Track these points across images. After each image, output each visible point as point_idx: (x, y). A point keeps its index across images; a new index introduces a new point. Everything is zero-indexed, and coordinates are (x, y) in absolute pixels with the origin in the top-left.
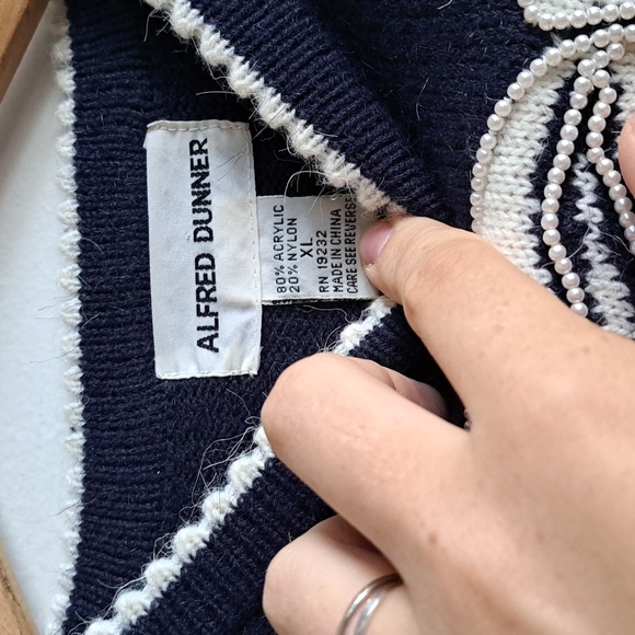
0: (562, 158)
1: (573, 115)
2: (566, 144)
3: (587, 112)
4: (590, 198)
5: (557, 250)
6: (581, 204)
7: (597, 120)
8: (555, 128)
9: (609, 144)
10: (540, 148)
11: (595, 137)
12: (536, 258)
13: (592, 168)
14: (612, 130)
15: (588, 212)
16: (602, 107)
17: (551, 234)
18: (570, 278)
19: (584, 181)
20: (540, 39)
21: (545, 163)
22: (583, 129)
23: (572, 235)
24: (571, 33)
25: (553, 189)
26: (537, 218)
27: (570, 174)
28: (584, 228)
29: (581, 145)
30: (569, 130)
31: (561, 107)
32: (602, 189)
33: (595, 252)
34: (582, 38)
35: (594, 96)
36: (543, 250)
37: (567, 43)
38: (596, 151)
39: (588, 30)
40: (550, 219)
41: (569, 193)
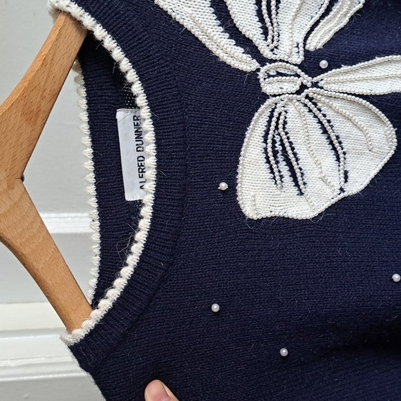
0: (271, 132)
1: (274, 119)
2: (272, 128)
3: (278, 119)
4: (279, 143)
5: (272, 158)
6: (276, 145)
7: (281, 121)
8: (269, 122)
9: (284, 128)
10: (265, 129)
11: (280, 126)
12: (265, 161)
13: (279, 134)
14: (285, 123)
15: (279, 148)
16: (282, 117)
17: (270, 154)
18: (274, 166)
19: (277, 139)
20: (265, 97)
21: (267, 133)
22: (277, 123)
23: (275, 153)
24: (275, 96)
25: (269, 141)
26: (266, 149)
27: (274, 136)
28: (277, 152)
29: (277, 128)
30: (273, 124)
31: (271, 116)
32: (281, 140)
33: (280, 158)
34: (278, 97)
35: (280, 114)
36: (267, 158)
37: (274, 98)
38: (281, 130)
39: (279, 95)
40: (270, 149)
41: (274, 142)
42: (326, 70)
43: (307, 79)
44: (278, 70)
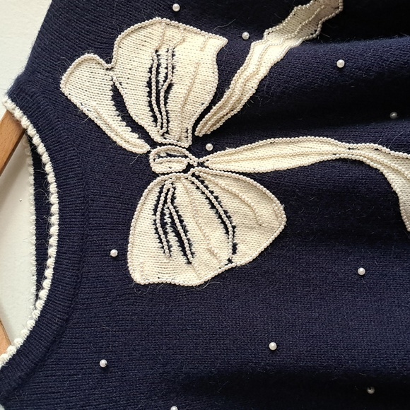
0: (160, 206)
1: (163, 195)
2: (161, 202)
3: (167, 194)
4: (168, 216)
5: (160, 229)
6: (165, 217)
7: (169, 196)
8: (159, 197)
9: (172, 202)
10: (155, 203)
11: (169, 200)
12: (155, 231)
13: (168, 208)
14: (173, 198)
15: (168, 220)
16: (170, 193)
17: (159, 225)
18: (163, 236)
19: (166, 211)
20: (155, 175)
21: (156, 206)
22: (166, 198)
23: (164, 225)
24: (164, 174)
25: (158, 213)
26: (155, 221)
27: (163, 209)
28: (166, 223)
29: (165, 202)
30: (162, 198)
31: (161, 192)
32: (171, 214)
33: (169, 229)
34: (166, 176)
35: (168, 190)
36: (156, 229)
37: (163, 176)
38: (169, 204)
39: (168, 174)
40: (158, 221)
41: (163, 214)
42: (212, 152)
43: (193, 160)
44: (168, 152)
